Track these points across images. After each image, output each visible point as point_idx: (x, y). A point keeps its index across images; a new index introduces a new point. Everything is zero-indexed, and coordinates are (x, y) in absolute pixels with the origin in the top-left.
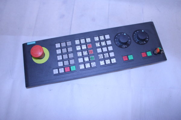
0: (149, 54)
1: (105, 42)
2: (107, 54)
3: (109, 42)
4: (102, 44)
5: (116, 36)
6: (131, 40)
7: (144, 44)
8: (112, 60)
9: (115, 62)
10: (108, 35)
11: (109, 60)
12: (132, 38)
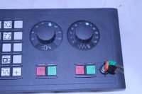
0: (91, 70)
1: (10, 33)
2: (9, 57)
3: (18, 36)
4: (4, 35)
5: (36, 25)
6: (62, 38)
7: (87, 49)
8: (15, 70)
9: (19, 74)
10: (21, 22)
11: (9, 69)
12: (65, 34)
